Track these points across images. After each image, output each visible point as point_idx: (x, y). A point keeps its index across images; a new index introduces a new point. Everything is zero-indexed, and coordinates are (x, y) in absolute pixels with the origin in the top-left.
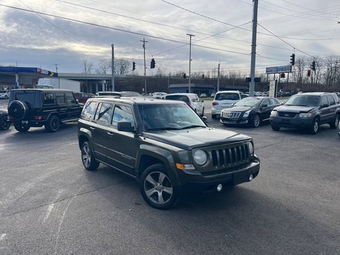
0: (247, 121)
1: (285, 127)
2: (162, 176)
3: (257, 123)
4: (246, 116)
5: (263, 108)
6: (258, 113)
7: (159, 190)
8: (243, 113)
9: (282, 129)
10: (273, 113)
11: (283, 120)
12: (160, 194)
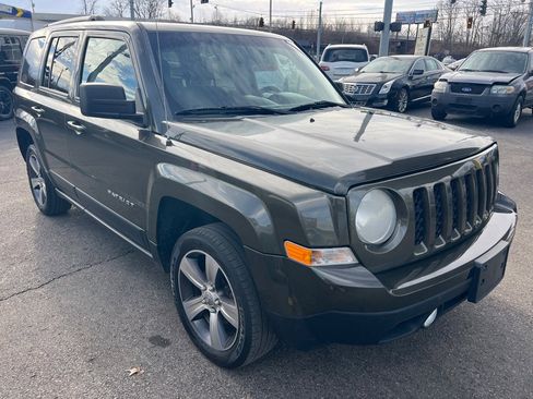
0: (386, 102)
1: (459, 113)
3: (403, 105)
4: (384, 91)
5: (415, 77)
6: (406, 87)
8: (380, 85)
10: (439, 86)
11: (459, 99)
12: (213, 317)
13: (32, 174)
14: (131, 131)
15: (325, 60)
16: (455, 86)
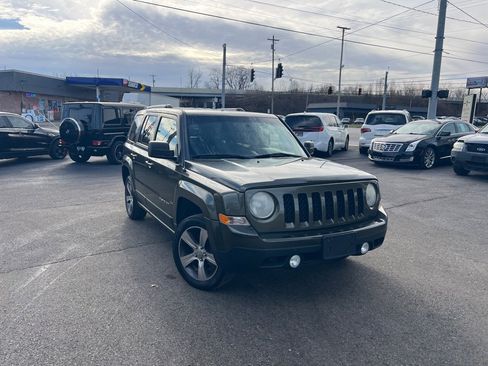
0: (412, 159)
1: (476, 170)
2: (204, 234)
3: (429, 161)
4: (410, 149)
5: (443, 138)
6: (433, 146)
7: (200, 257)
8: (407, 144)
9: (472, 173)
10: (458, 146)
11: (474, 157)
12: (201, 264)
13: (127, 194)
14: (171, 165)
15: (367, 123)
16: (471, 146)
